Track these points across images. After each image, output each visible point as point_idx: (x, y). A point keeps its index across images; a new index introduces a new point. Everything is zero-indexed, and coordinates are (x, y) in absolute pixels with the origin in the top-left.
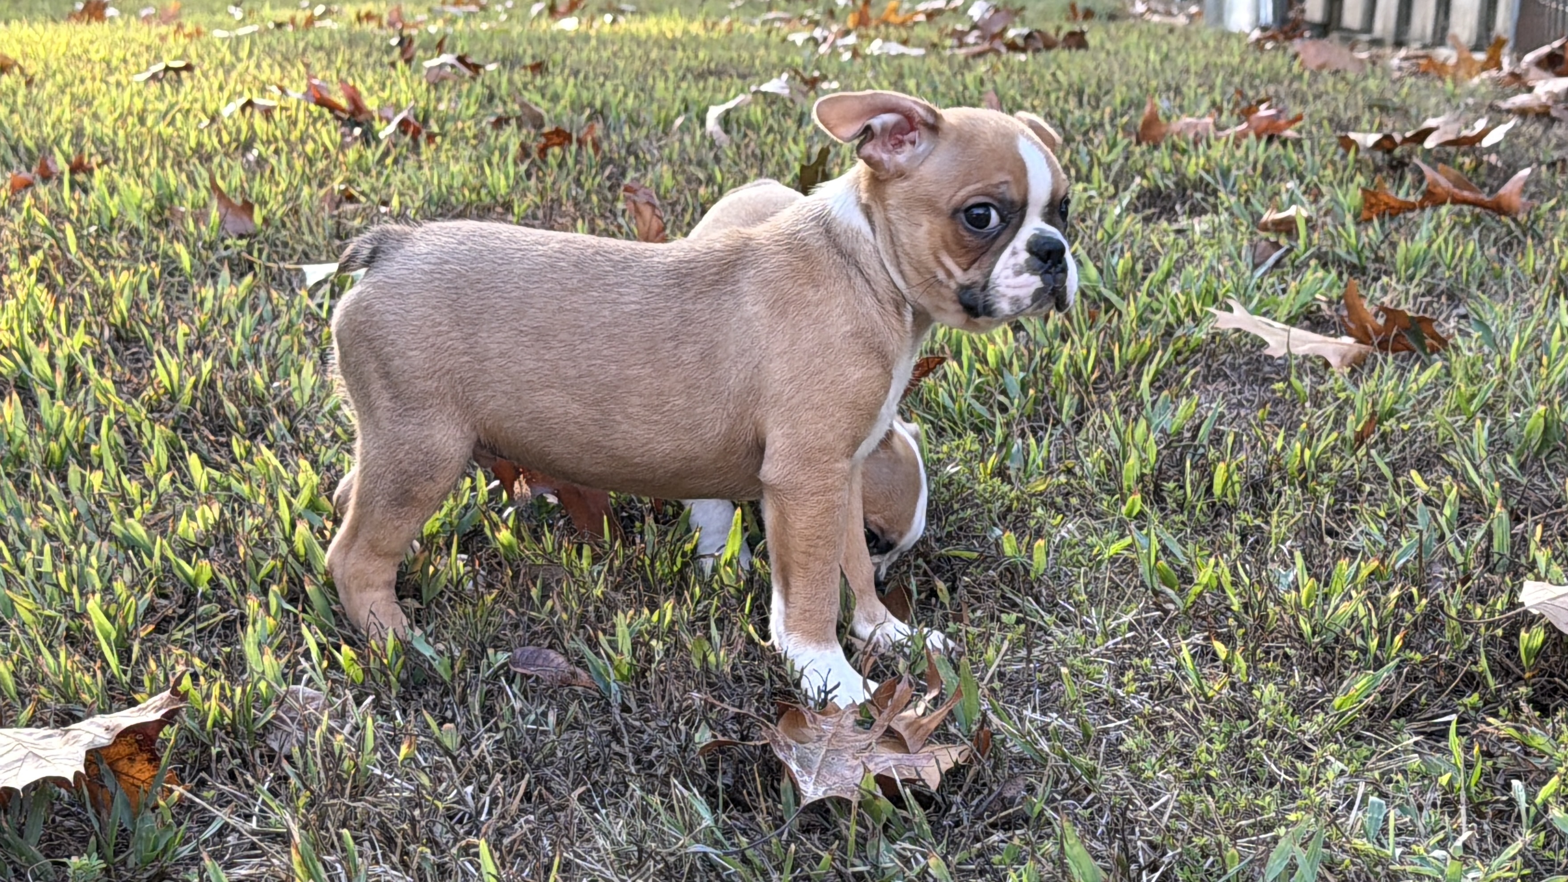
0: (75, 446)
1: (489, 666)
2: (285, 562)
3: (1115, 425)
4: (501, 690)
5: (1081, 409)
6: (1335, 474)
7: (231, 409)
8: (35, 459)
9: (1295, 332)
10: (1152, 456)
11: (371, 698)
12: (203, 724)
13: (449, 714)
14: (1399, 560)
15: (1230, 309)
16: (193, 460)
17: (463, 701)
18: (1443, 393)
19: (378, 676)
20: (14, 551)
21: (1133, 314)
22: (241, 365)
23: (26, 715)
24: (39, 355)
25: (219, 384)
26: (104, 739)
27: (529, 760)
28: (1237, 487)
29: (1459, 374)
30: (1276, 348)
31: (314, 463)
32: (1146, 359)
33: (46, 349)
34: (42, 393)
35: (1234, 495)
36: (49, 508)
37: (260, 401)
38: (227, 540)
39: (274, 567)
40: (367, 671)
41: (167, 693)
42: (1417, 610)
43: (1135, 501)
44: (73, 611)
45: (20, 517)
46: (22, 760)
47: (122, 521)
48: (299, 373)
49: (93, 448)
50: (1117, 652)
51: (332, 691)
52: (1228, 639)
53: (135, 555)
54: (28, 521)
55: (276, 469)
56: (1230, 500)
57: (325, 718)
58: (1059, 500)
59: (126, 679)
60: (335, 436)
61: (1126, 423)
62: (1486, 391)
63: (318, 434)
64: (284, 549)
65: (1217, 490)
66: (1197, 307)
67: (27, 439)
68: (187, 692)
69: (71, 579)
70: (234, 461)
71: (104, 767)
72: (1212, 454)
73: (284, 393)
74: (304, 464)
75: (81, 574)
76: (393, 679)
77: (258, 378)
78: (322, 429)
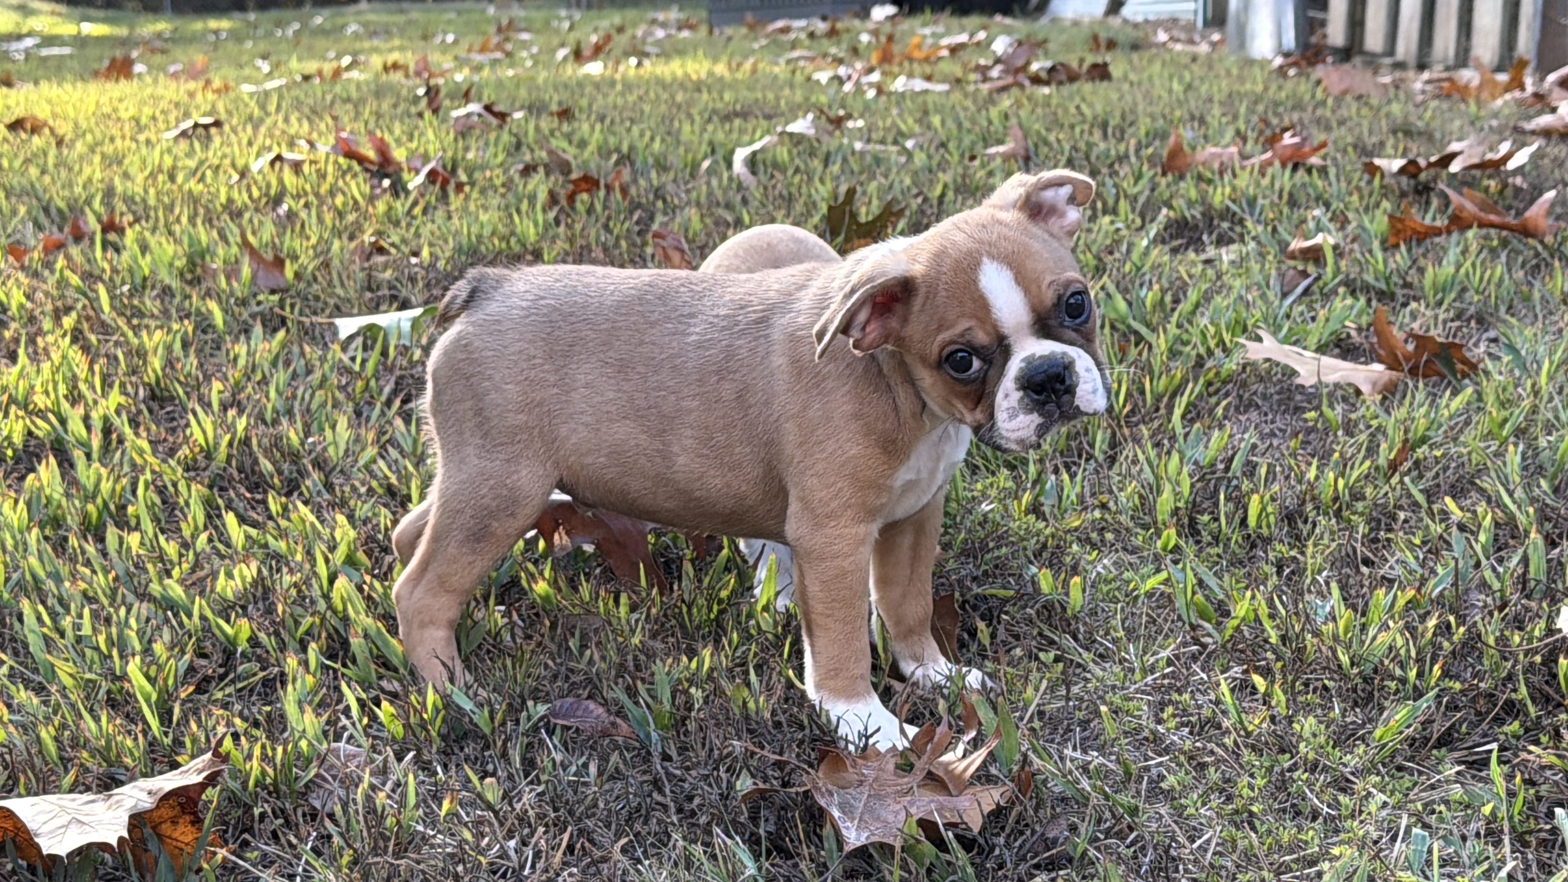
0: (112, 507)
1: (529, 718)
2: (323, 619)
3: (1148, 460)
4: (541, 742)
5: (1114, 444)
6: (1368, 502)
7: (266, 465)
8: (72, 521)
9: (1326, 360)
10: (1186, 490)
11: (411, 754)
12: (245, 784)
13: (490, 767)
14: (1434, 588)
15: (1259, 339)
16: (230, 519)
17: (504, 755)
18: (1475, 419)
19: (418, 730)
20: (54, 615)
21: (1163, 346)
22: (275, 422)
23: (68, 780)
24: (74, 417)
25: (254, 441)
26: (147, 803)
27: (571, 813)
28: (1272, 519)
29: (1490, 399)
30: (1306, 376)
31: (350, 518)
32: (1177, 391)
33: (81, 411)
34: (78, 455)
35: (1269, 526)
36: (87, 571)
37: (294, 457)
38: (265, 599)
39: (312, 625)
40: (407, 726)
41: (209, 755)
42: (1455, 638)
43: (1170, 536)
44: (113, 674)
45: (58, 579)
46: (66, 826)
47: (161, 583)
48: (333, 427)
49: (130, 509)
50: (1157, 688)
51: (374, 748)
52: (1266, 672)
53: (176, 615)
54: (67, 584)
55: (312, 525)
56: (1265, 531)
57: (367, 776)
58: (1094, 535)
59: (167, 741)
60: (371, 491)
61: (1159, 456)
62: (1518, 416)
63: (354, 489)
64: (322, 605)
65: (1252, 521)
66: (1227, 337)
67: (64, 502)
68: (228, 754)
69: (110, 642)
70: (270, 517)
71: (148, 831)
72: (1246, 485)
73: (319, 448)
74: (341, 519)
75: (120, 635)
76: (434, 734)
77: (292, 435)
78: (357, 484)
